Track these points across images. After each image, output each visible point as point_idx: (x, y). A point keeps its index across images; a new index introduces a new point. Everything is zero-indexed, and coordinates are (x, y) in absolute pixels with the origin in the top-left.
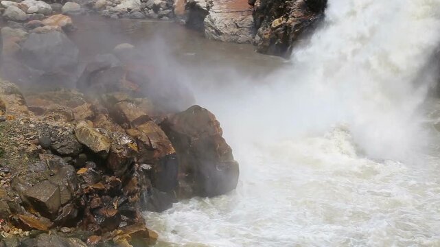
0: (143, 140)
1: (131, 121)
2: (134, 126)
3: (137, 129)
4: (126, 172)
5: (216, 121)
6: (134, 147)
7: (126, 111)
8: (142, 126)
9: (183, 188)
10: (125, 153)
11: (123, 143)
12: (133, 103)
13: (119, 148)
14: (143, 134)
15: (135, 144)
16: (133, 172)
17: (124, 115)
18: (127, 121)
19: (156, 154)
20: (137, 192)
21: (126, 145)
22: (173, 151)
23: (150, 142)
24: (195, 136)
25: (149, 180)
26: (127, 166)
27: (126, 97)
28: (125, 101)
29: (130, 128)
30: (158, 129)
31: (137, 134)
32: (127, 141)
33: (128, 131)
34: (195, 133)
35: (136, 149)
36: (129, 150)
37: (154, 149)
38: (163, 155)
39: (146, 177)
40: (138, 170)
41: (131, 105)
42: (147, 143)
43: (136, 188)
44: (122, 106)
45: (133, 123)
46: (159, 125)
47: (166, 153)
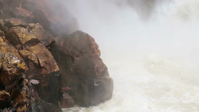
0: (33, 59)
1: (23, 43)
2: (25, 47)
3: (28, 50)
4: (15, 87)
5: (96, 44)
6: (23, 66)
7: (20, 35)
8: (32, 47)
9: (67, 100)
10: (15, 71)
11: (13, 63)
12: (25, 28)
13: (10, 66)
14: (33, 54)
15: (23, 64)
16: (22, 86)
17: (18, 38)
18: (20, 42)
19: (44, 71)
20: (26, 103)
21: (16, 65)
22: (57, 69)
23: (38, 61)
24: (78, 56)
25: (37, 93)
26: (16, 81)
27: (20, 23)
28: (18, 26)
29: (22, 49)
30: (46, 50)
31: (29, 54)
32: (16, 61)
33: (21, 51)
34: (78, 53)
35: (24, 68)
36: (18, 68)
37: (42, 67)
38: (49, 72)
39: (35, 90)
40: (27, 84)
41: (23, 30)
42: (37, 62)
43: (25, 100)
44: (16, 30)
45: (24, 45)
46: (47, 47)
47: (51, 70)
